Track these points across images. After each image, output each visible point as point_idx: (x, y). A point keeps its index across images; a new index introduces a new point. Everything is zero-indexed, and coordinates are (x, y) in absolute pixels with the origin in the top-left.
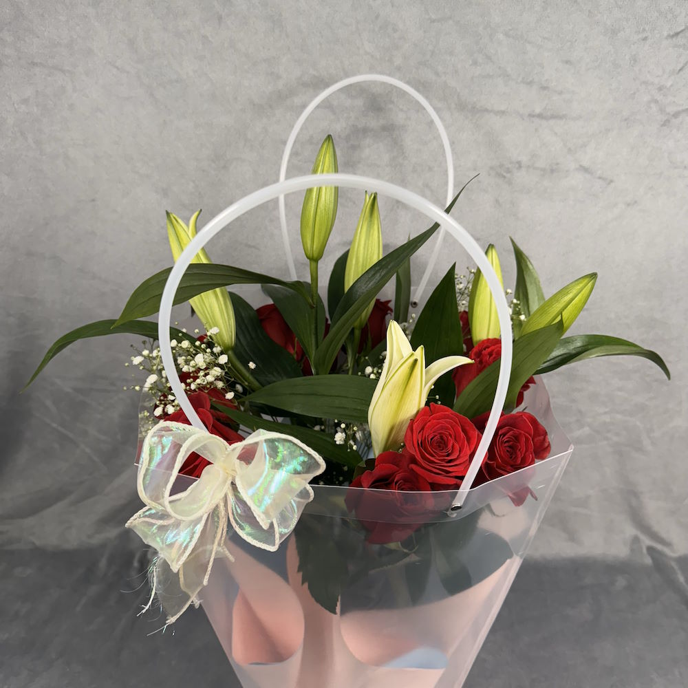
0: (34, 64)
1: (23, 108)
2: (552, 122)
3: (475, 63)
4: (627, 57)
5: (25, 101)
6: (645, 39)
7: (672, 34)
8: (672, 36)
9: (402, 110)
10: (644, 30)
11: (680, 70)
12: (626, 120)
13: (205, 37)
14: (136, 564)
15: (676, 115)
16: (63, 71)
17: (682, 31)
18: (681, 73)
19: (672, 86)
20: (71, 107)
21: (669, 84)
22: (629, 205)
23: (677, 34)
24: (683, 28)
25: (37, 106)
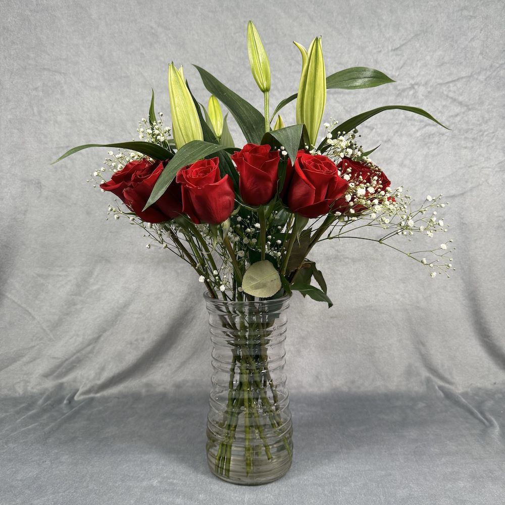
0: (44, 69)
1: (34, 93)
2: (335, 96)
3: (290, 65)
4: (372, 61)
5: (36, 89)
6: (380, 51)
7: (393, 48)
8: (394, 50)
9: (251, 90)
10: (379, 47)
11: (402, 67)
12: (377, 93)
13: (142, 54)
14: (65, 402)
15: (404, 90)
16: (60, 73)
17: (398, 48)
18: (402, 68)
19: (398, 75)
20: (62, 93)
21: (397, 74)
22: (386, 142)
23: (396, 49)
24: (399, 46)
25: (43, 92)
